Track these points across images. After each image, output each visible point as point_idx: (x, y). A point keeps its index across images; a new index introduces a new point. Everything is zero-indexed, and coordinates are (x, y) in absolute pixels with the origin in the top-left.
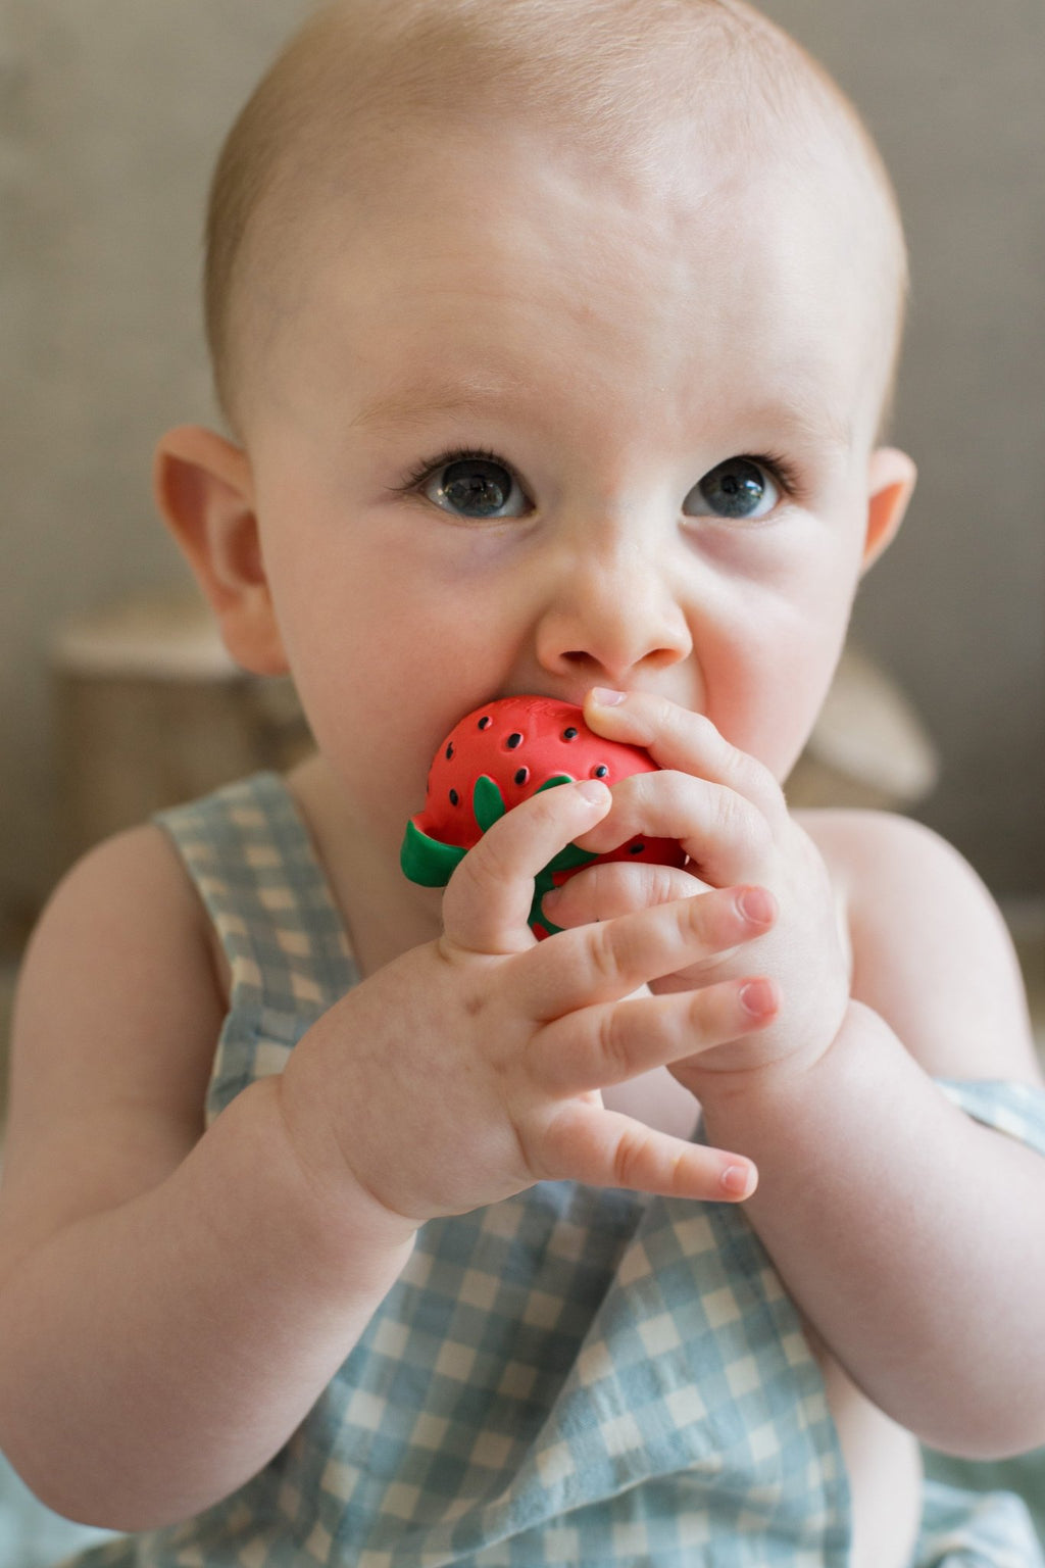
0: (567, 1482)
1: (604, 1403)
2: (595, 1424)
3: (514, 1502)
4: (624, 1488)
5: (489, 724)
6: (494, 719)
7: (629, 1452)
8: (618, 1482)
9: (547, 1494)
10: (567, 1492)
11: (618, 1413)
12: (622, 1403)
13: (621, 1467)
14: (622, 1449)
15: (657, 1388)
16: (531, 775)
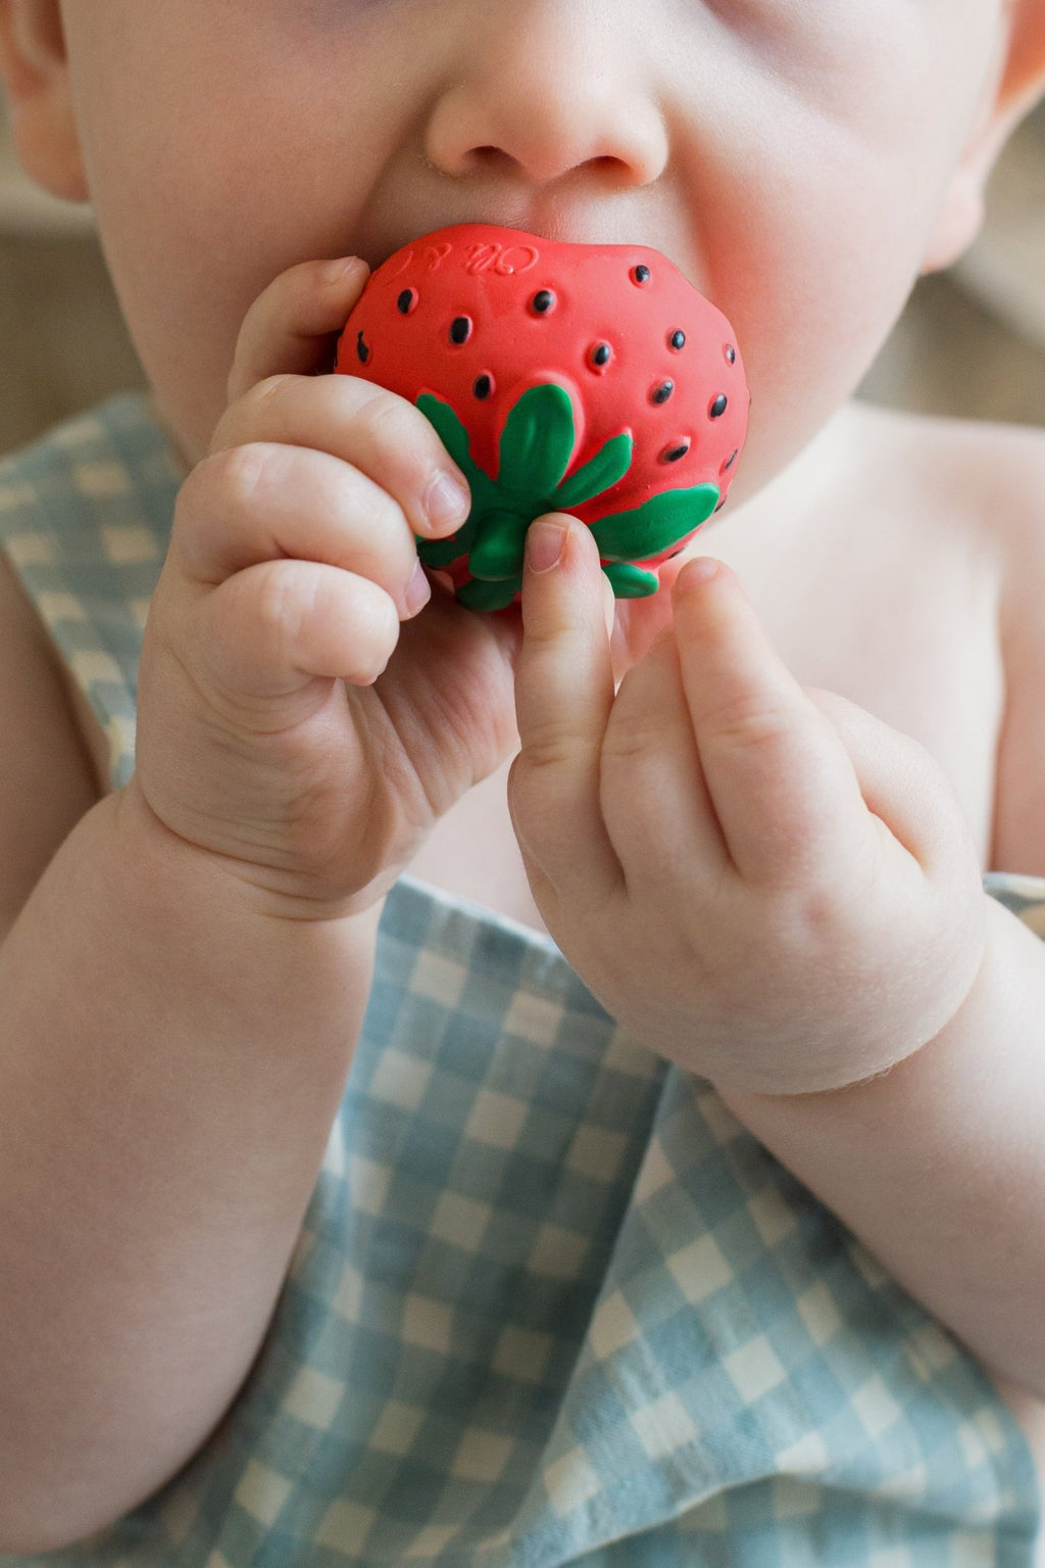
0: (591, 1507)
1: (631, 1381)
2: (621, 1414)
3: (516, 1543)
4: (684, 1506)
5: (416, 297)
6: (419, 290)
7: (679, 1450)
8: (672, 1499)
9: (565, 1527)
10: (594, 1522)
11: (654, 1395)
12: (659, 1378)
13: (673, 1475)
14: (669, 1448)
15: (710, 1352)
16: (497, 383)
